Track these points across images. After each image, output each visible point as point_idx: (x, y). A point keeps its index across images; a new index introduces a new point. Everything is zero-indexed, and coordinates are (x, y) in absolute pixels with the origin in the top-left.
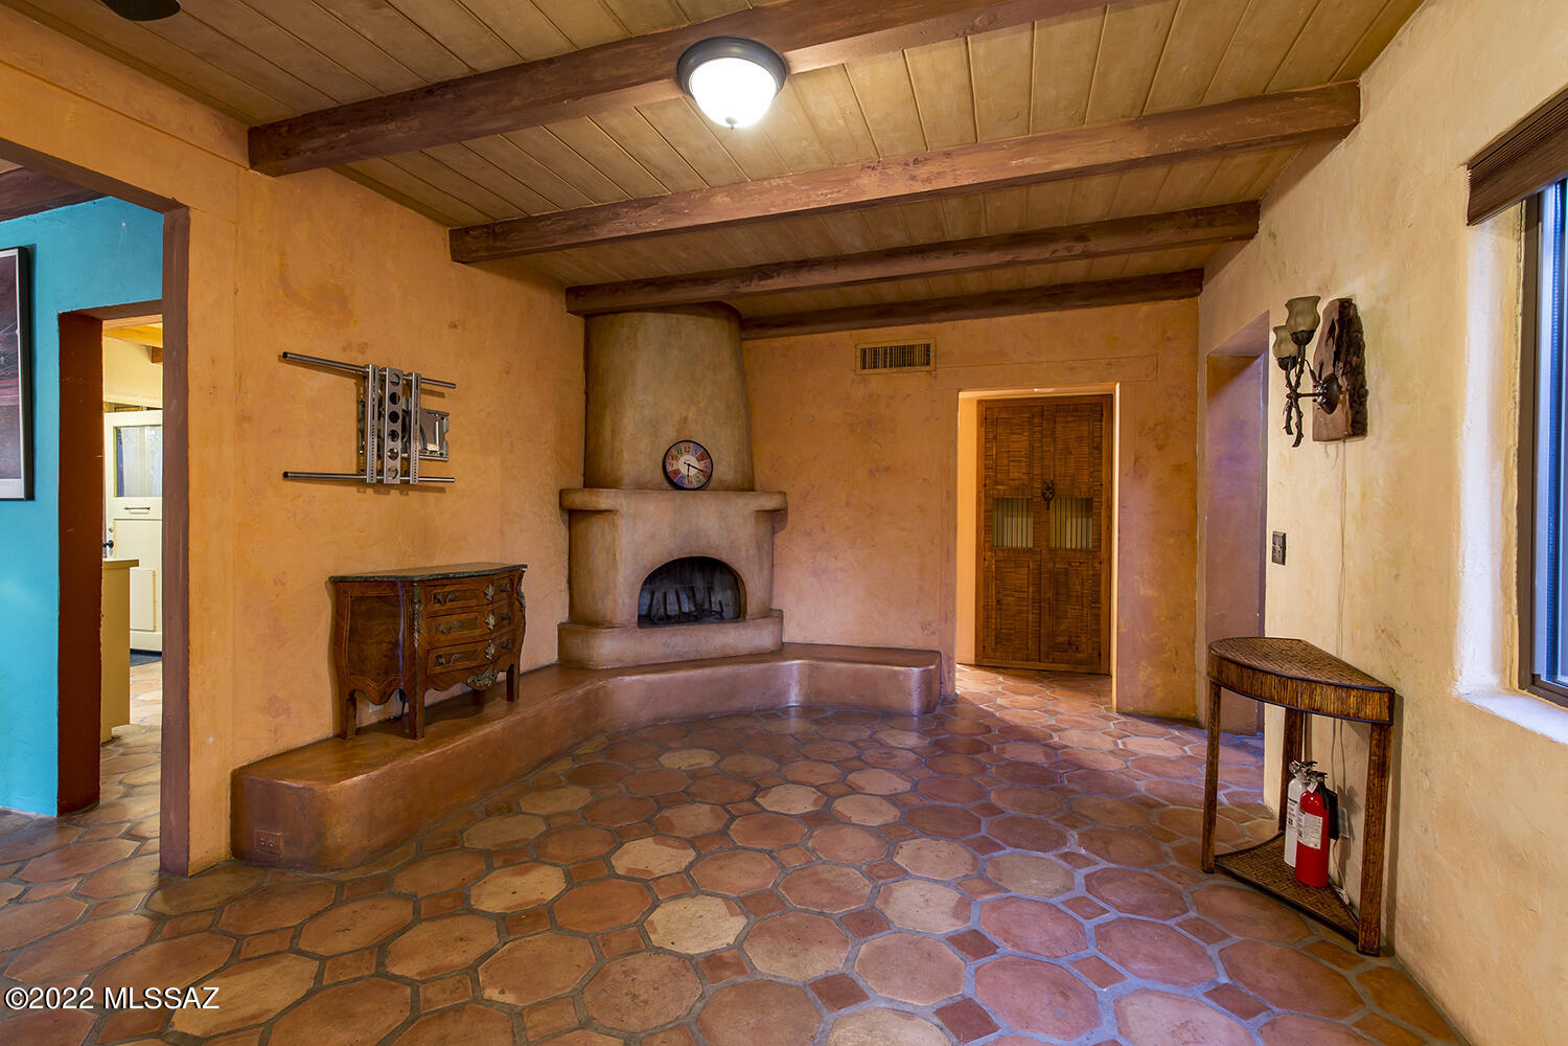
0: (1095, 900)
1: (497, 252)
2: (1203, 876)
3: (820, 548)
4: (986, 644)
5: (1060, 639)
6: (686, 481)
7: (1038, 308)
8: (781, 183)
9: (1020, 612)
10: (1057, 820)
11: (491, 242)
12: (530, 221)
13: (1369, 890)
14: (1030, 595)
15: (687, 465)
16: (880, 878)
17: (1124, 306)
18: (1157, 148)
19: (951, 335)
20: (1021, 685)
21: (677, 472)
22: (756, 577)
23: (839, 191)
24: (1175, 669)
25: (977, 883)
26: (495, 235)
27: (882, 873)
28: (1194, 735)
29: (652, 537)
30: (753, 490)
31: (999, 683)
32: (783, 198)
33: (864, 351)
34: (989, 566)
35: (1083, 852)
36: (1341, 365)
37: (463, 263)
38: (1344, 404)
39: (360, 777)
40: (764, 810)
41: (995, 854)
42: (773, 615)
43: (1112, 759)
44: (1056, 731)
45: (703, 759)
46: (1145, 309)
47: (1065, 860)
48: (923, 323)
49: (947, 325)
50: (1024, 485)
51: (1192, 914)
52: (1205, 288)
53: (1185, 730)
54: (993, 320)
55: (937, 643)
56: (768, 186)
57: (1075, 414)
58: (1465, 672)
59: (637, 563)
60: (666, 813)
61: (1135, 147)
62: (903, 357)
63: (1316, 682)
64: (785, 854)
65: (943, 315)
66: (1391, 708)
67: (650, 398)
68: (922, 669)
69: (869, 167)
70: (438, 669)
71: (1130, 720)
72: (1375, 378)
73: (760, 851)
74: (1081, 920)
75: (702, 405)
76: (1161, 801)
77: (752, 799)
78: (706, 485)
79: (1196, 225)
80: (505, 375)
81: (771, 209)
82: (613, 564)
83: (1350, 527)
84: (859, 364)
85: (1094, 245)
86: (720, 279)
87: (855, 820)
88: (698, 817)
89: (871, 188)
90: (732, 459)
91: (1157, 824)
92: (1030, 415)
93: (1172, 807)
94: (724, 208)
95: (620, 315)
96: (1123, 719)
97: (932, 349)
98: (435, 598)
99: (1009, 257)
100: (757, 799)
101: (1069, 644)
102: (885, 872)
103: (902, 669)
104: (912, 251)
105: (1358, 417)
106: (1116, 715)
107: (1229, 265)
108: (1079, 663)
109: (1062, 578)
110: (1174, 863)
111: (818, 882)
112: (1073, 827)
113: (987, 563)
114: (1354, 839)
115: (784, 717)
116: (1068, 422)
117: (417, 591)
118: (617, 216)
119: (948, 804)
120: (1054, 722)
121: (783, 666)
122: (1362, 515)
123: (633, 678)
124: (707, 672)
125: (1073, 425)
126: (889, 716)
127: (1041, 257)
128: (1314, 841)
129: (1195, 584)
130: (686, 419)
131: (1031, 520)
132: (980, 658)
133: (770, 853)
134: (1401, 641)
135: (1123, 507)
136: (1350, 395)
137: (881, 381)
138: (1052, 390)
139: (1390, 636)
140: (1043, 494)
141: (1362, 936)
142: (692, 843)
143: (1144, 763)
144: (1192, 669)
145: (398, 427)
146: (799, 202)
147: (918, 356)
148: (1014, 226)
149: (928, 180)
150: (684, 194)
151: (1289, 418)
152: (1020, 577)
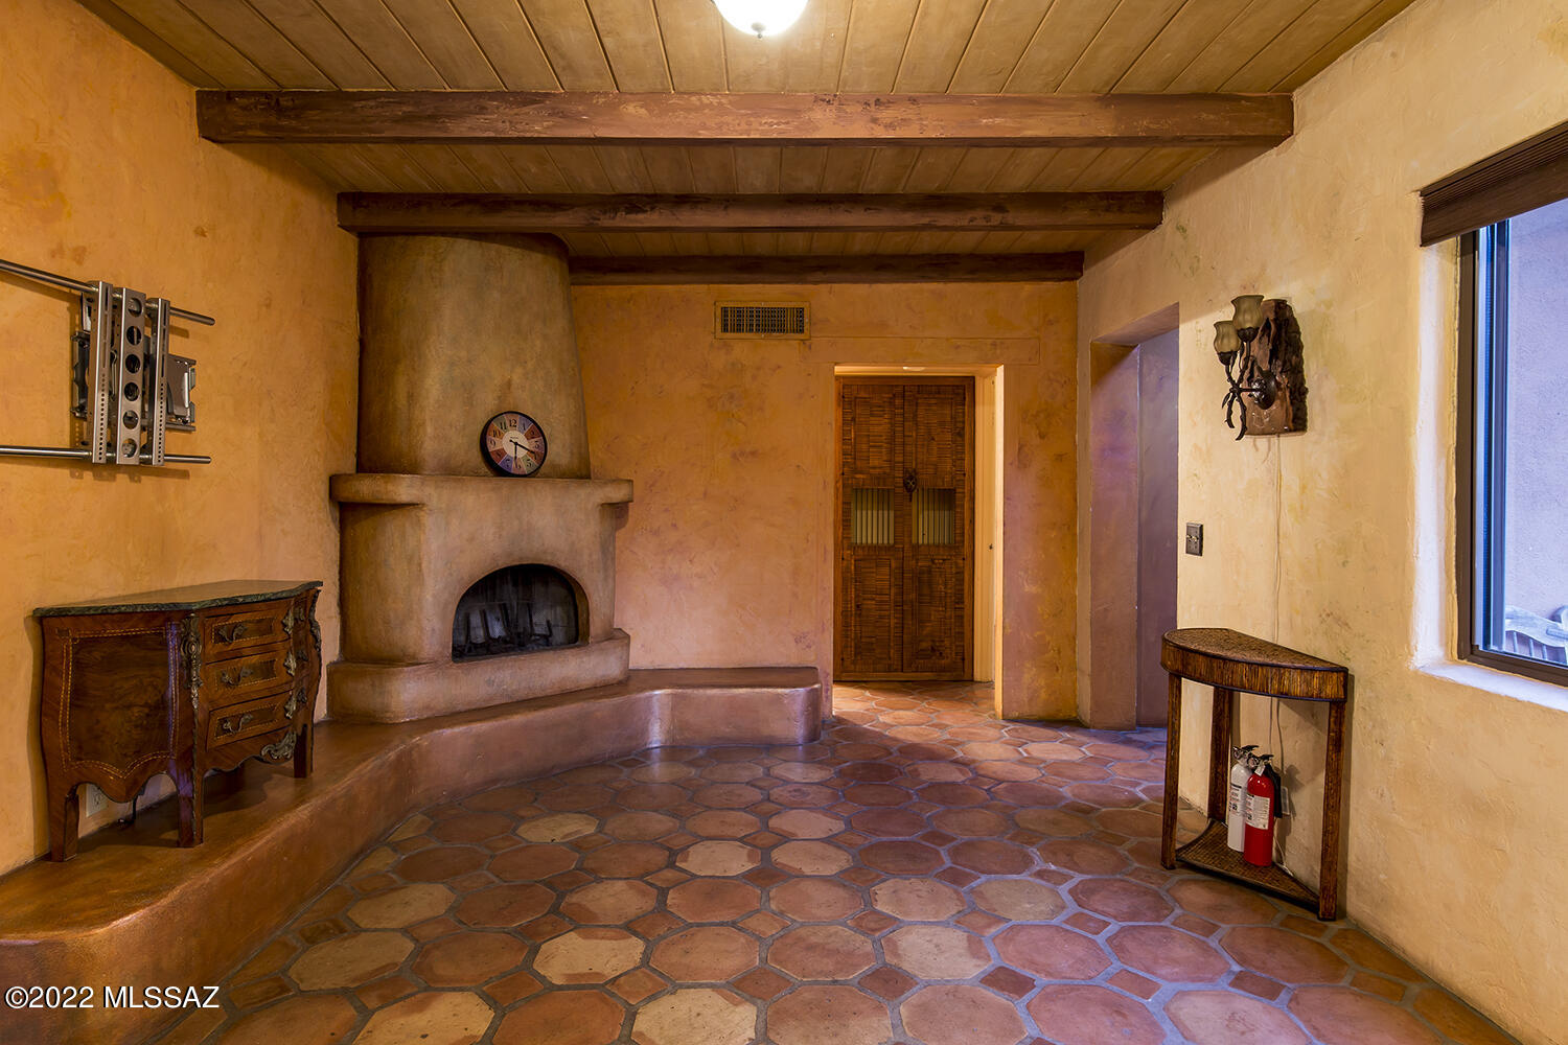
0: (1091, 913)
1: (280, 135)
2: (1168, 873)
3: (672, 550)
4: (845, 656)
5: (924, 645)
6: (514, 465)
7: (923, 277)
8: (715, 101)
9: (881, 617)
10: (1010, 839)
11: (273, 119)
12: (341, 97)
13: (1329, 859)
14: (892, 598)
15: (513, 444)
16: (874, 930)
17: (1006, 284)
18: (1122, 130)
19: (828, 299)
20: (894, 699)
21: (501, 453)
22: (600, 587)
23: (787, 123)
24: (1057, 670)
25: (974, 918)
26: (280, 111)
27: (872, 925)
28: (1084, 735)
29: (471, 540)
30: (588, 477)
31: (869, 699)
32: (717, 121)
33: (725, 310)
34: (848, 568)
35: (1053, 867)
36: (1279, 363)
37: (214, 141)
38: (1283, 400)
39: (141, 912)
40: (694, 876)
41: (974, 884)
42: (617, 637)
43: (1025, 769)
44: (957, 745)
45: (579, 826)
46: (1027, 289)
47: (1042, 878)
48: (797, 283)
49: (823, 288)
50: (885, 473)
51: (1178, 911)
52: (1086, 273)
53: (1073, 731)
54: (874, 286)
55: (813, 658)
56: (698, 103)
57: (937, 396)
58: (1419, 647)
59: (451, 574)
60: (574, 898)
61: (1102, 125)
62: (772, 322)
63: (1284, 667)
64: (753, 923)
65: (819, 275)
66: (1345, 686)
67: (463, 354)
68: (808, 689)
69: (823, 100)
70: (222, 739)
71: (1018, 726)
72: (1316, 377)
73: (722, 924)
74: (1090, 936)
75: (530, 365)
76: (1092, 805)
77: (671, 865)
78: (540, 469)
79: (1108, 209)
80: (264, 309)
81: (701, 132)
82: (419, 577)
83: (1288, 520)
84: (719, 326)
85: (1013, 217)
86: (572, 206)
87: (807, 871)
88: (615, 897)
89: (826, 125)
90: (567, 437)
91: (1101, 828)
92: (891, 396)
93: (1104, 810)
94: (636, 121)
95: (418, 238)
96: (1011, 726)
97: (806, 313)
98: (217, 634)
99: (925, 220)
100: (677, 864)
101: (933, 649)
102: (877, 925)
103: (787, 691)
104: (817, 201)
105: (1299, 414)
106: (1004, 723)
107: (1121, 252)
108: (943, 670)
109: (925, 577)
110: (1136, 865)
111: (811, 948)
112: (1032, 844)
113: (845, 562)
114: (1295, 814)
115: (649, 762)
116: (929, 405)
117: (195, 625)
118: (482, 110)
119: (895, 838)
120: (948, 737)
121: (640, 698)
122: (1302, 507)
123: (457, 730)
124: (551, 713)
125: (934, 408)
126: (771, 747)
127: (959, 224)
128: (1261, 822)
129: (1075, 578)
130: (509, 384)
131: (892, 514)
132: (838, 673)
133: (734, 924)
134: (1350, 624)
135: (1008, 499)
136: (1291, 392)
137: (746, 348)
138: (923, 368)
139: (1338, 620)
140: (905, 485)
141: (1322, 903)
142: (630, 928)
143: (1056, 768)
144: (1073, 668)
145: (137, 378)
146: (737, 128)
147: (789, 321)
148: (932, 187)
149: (890, 126)
150: (584, 96)
151: (1230, 413)
152: (881, 578)
